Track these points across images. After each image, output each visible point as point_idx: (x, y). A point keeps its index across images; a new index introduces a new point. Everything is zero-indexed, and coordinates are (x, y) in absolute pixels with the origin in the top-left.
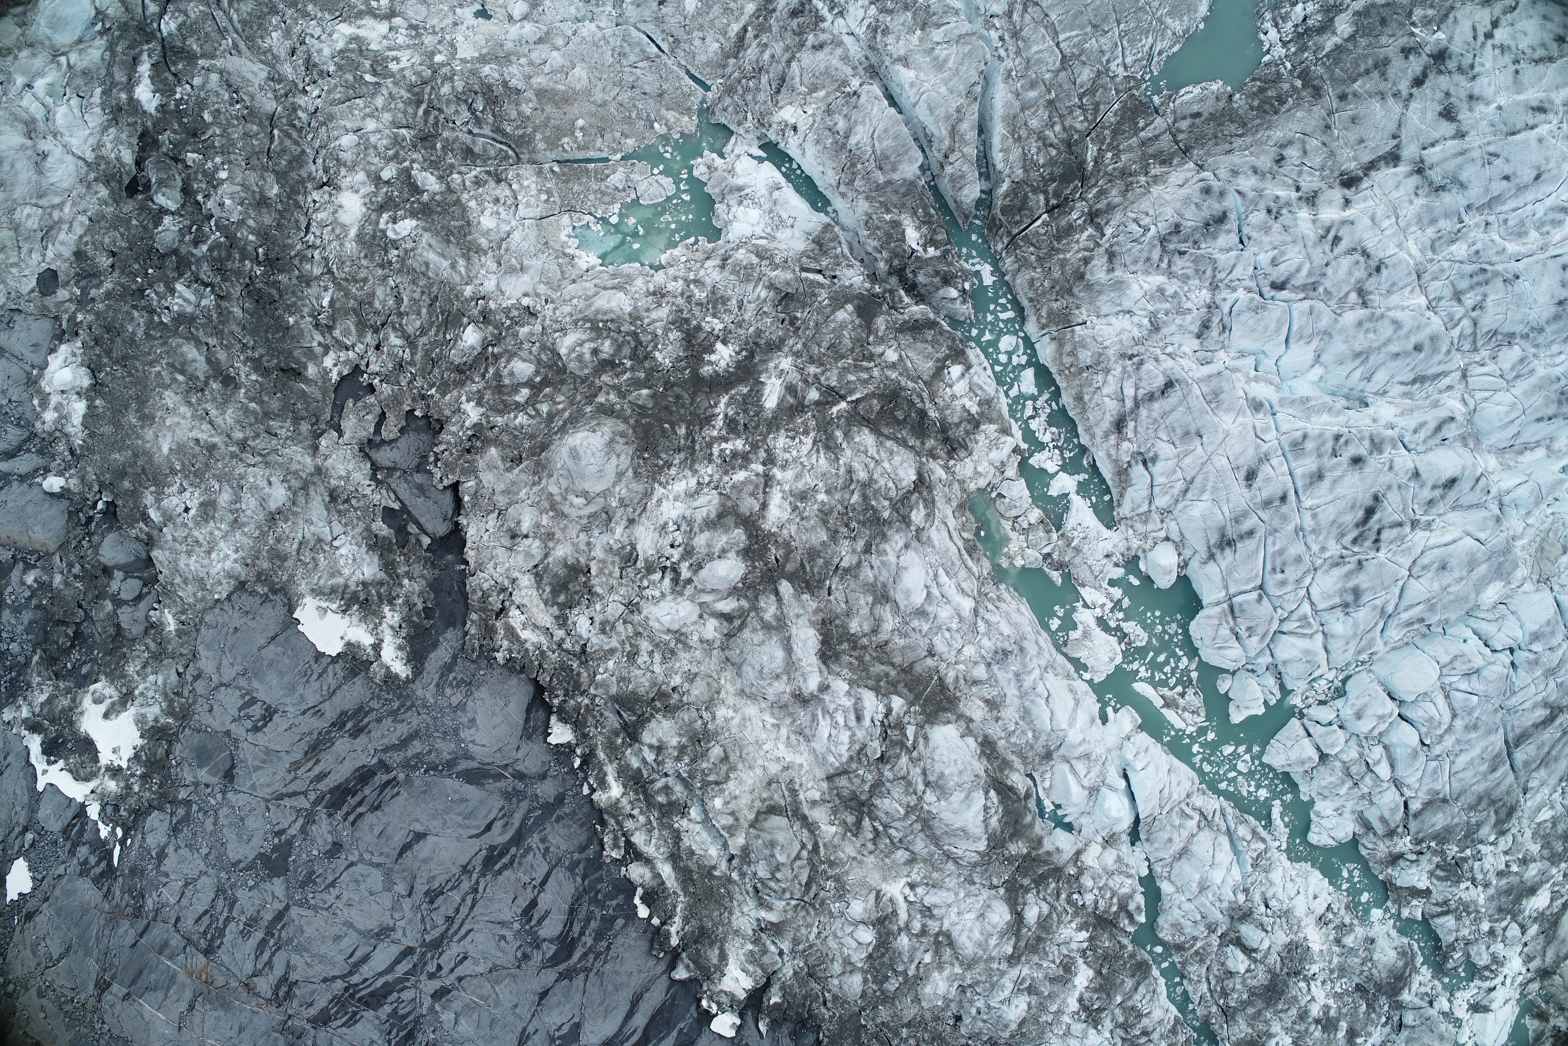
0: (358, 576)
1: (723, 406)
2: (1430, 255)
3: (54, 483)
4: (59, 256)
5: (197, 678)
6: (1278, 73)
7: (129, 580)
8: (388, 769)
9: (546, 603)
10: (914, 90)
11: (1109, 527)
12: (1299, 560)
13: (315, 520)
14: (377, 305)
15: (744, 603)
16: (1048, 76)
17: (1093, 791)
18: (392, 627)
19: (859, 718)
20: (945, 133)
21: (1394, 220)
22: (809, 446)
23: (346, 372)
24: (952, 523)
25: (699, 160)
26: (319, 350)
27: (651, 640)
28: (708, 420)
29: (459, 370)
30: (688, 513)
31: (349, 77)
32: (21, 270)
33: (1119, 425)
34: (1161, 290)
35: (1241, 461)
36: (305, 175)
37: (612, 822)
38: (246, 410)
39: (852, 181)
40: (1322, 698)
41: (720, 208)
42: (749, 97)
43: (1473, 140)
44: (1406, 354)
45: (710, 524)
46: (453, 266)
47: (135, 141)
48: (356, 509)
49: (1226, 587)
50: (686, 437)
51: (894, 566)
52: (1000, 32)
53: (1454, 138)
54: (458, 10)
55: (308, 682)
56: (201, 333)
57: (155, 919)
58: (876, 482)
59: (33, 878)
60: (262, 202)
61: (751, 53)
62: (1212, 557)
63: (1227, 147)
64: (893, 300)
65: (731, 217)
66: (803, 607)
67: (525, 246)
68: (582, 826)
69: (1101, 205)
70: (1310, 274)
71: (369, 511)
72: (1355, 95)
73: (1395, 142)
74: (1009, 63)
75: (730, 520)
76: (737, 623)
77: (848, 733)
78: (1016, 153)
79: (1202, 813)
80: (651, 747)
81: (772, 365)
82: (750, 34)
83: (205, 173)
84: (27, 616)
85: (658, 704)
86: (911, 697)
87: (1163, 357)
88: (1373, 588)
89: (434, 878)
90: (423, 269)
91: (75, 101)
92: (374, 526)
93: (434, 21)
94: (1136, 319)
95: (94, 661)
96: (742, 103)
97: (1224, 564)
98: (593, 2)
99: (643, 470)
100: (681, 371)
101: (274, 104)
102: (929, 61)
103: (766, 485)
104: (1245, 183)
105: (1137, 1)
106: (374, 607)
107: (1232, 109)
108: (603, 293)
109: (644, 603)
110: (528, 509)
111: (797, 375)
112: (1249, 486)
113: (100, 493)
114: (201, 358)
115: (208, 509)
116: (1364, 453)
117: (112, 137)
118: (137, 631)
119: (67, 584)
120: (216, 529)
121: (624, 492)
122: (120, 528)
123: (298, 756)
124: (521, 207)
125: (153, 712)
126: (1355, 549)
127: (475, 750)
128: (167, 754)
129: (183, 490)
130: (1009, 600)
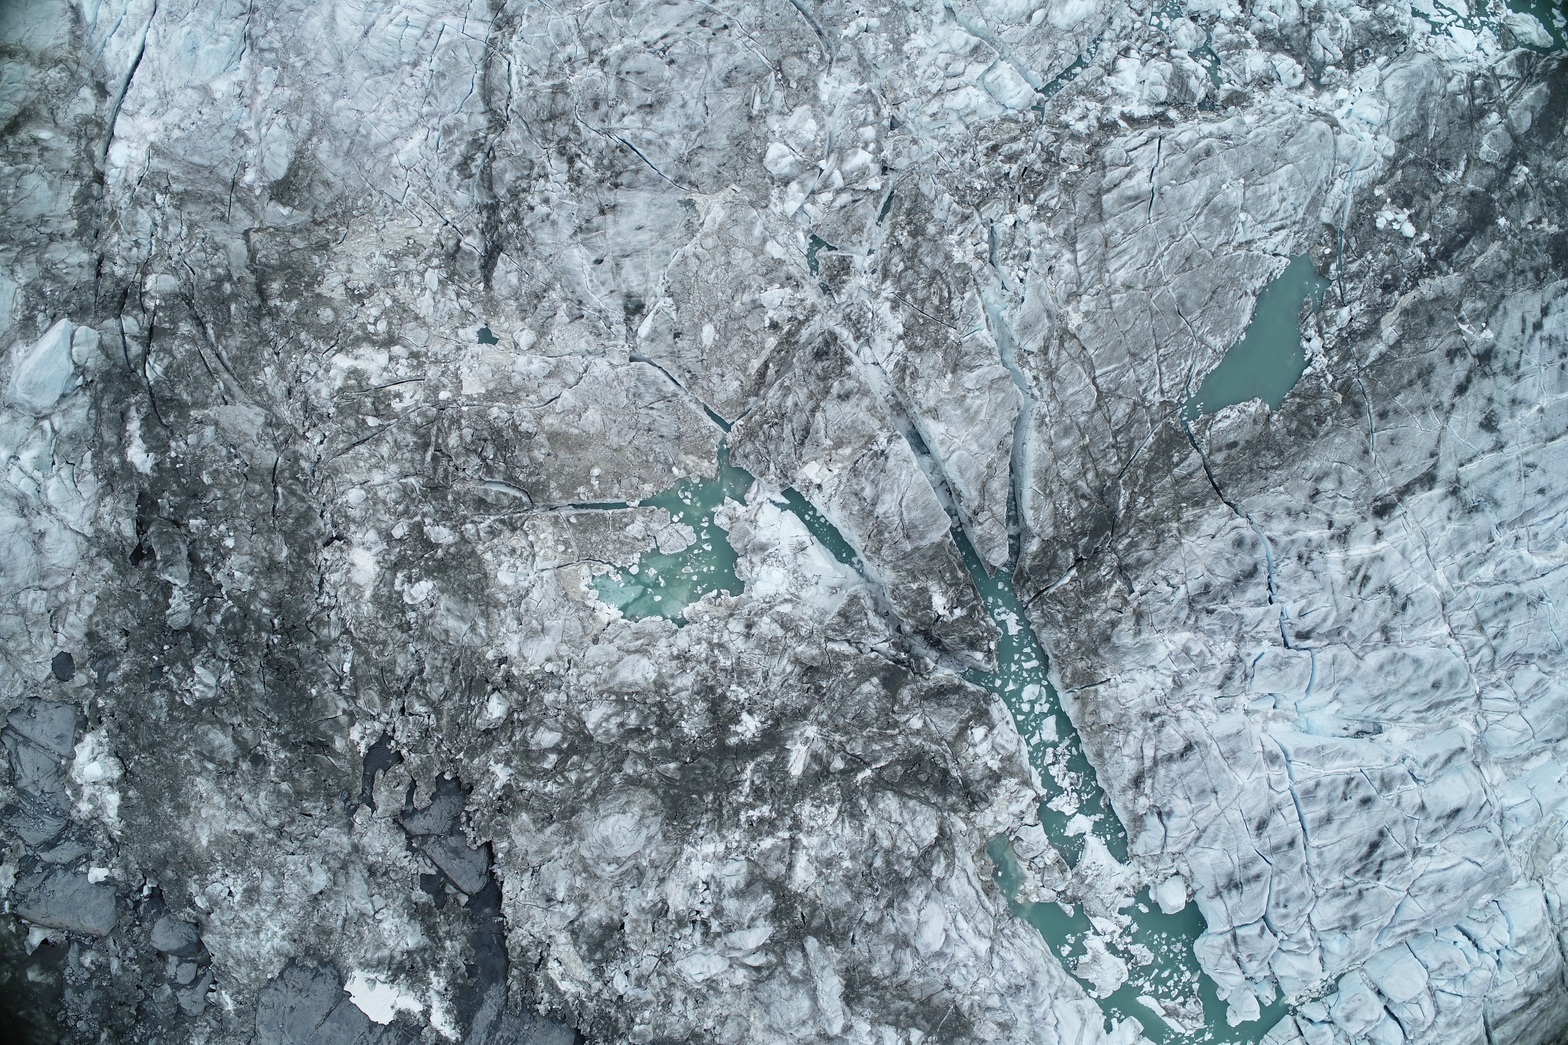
0: (403, 946)
1: (748, 772)
2: (1457, 583)
3: (97, 874)
4: (70, 638)
6: (1319, 387)
7: (184, 965)
9: (583, 959)
10: (944, 449)
11: (1121, 861)
12: (1302, 896)
13: (356, 897)
14: (399, 672)
15: (772, 958)
16: (1082, 419)
18: (438, 993)
20: (974, 493)
21: (1424, 550)
22: (835, 816)
23: (373, 742)
24: (971, 868)
25: (720, 508)
26: (344, 719)
27: (684, 989)
28: (736, 785)
29: (484, 734)
30: (717, 874)
31: (352, 422)
32: (34, 657)
33: (1137, 781)
34: (1186, 650)
35: (1254, 814)
36: (314, 533)
38: (279, 794)
39: (879, 550)
40: (1316, 995)
41: (743, 563)
42: (772, 447)
43: (1512, 451)
44: (1424, 692)
45: (739, 894)
46: (473, 629)
47: (133, 508)
48: (395, 882)
49: (1230, 922)
50: (714, 802)
51: (915, 924)
52: (1035, 373)
53: (1492, 450)
54: (461, 332)
56: (225, 713)
58: (901, 848)
60: (272, 567)
61: (773, 394)
62: (1219, 894)
63: (1262, 483)
64: (920, 667)
65: (754, 574)
66: (828, 958)
67: (545, 604)
69: (1130, 560)
70: (1336, 621)
71: (407, 882)
72: (1396, 412)
73: (1432, 461)
74: (1041, 406)
75: (758, 887)
76: (765, 973)
78: (1047, 510)
81: (797, 733)
82: (770, 373)
83: (211, 541)
84: (89, 997)
86: (928, 1027)
87: (1185, 714)
88: (1370, 914)
90: (443, 637)
91: (65, 472)
92: (413, 897)
93: (436, 347)
94: (1160, 678)
95: (159, 1033)
96: (763, 451)
97: (1230, 904)
98: (604, 336)
99: (672, 835)
100: (708, 741)
101: (275, 455)
102: (958, 412)
103: (792, 847)
104: (1278, 528)
105: (1178, 323)
106: (420, 974)
107: (1269, 434)
108: (627, 658)
109: (676, 955)
110: (562, 873)
111: (822, 744)
112: (1259, 835)
113: (145, 880)
114: (228, 741)
115: (252, 894)
116: (1373, 793)
117: (109, 508)
118: (197, 1010)
119: (125, 969)
120: (262, 911)
121: (655, 854)
122: (168, 912)
124: (538, 559)
126: (1357, 880)
129: (225, 876)
130: (1024, 934)
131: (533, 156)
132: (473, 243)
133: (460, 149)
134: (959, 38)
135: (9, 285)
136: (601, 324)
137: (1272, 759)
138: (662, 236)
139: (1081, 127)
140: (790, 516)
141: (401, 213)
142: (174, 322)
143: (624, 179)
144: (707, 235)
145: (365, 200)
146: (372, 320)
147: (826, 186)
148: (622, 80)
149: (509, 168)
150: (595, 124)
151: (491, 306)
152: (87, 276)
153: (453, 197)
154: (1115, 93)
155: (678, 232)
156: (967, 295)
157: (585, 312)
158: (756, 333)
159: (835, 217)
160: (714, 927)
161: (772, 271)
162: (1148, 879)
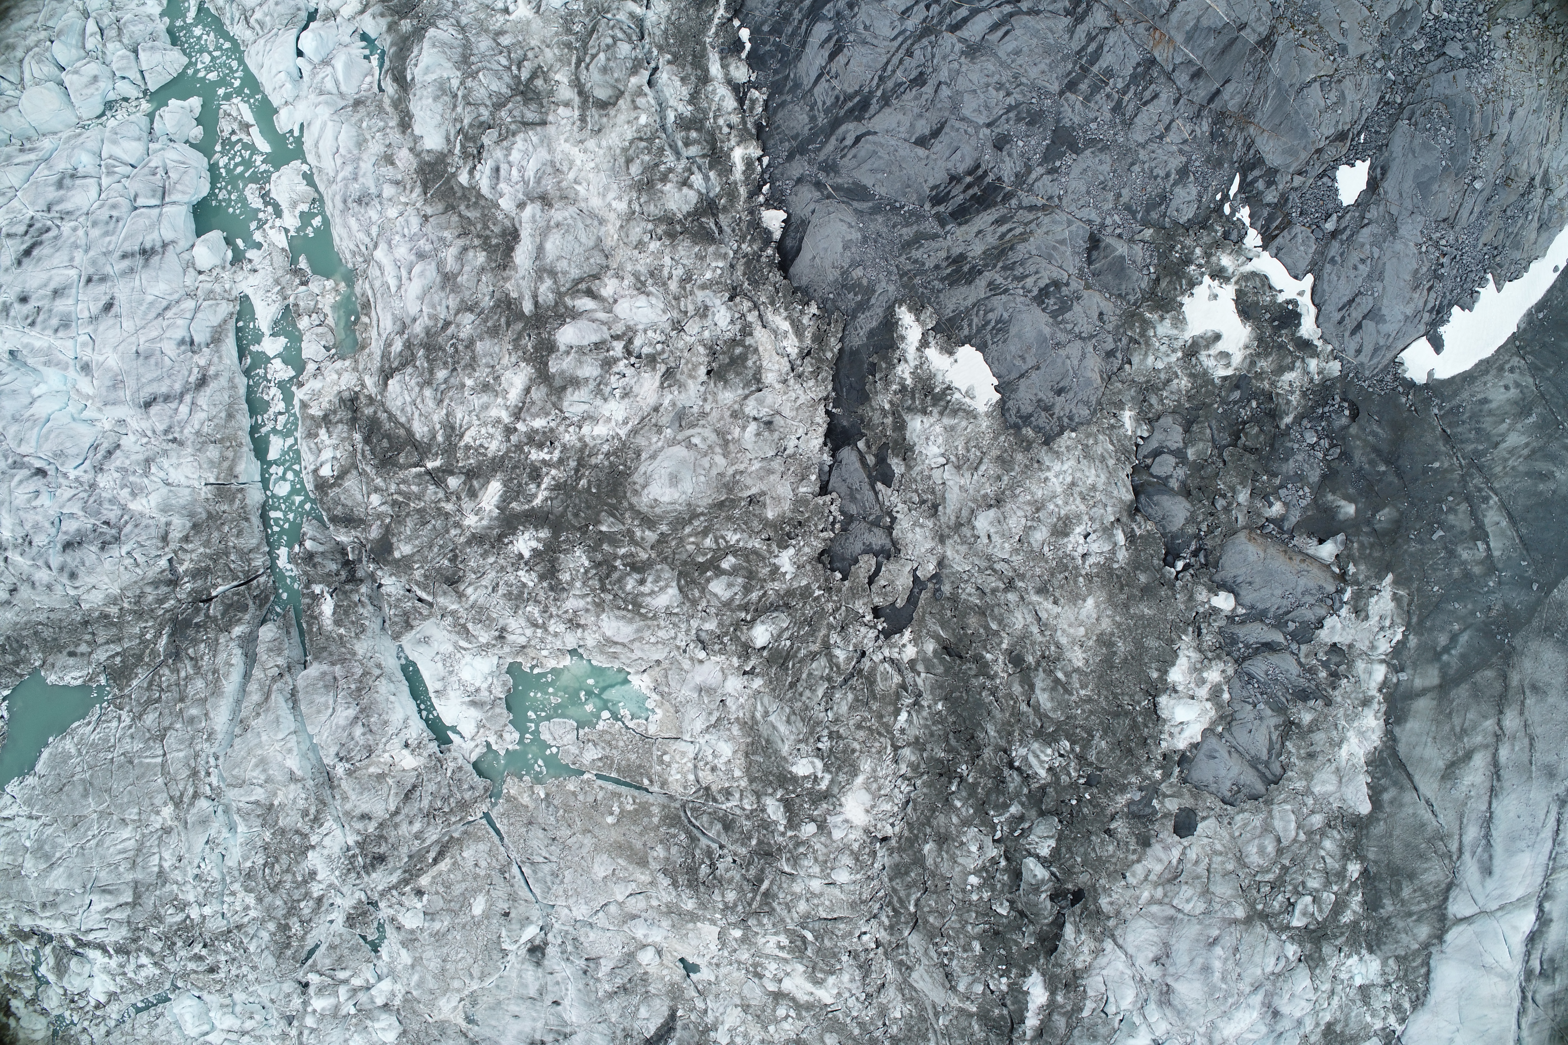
0: (928, 421)
1: (540, 496)
3: (1224, 603)
4: (1167, 848)
5: (1110, 354)
7: (1164, 476)
8: (938, 216)
9: (756, 350)
10: (289, 745)
12: (96, 225)
13: (956, 489)
14: (850, 696)
15: (568, 301)
16: (178, 726)
17: (326, 62)
18: (906, 361)
19: (497, 170)
20: (275, 698)
22: (468, 434)
23: (897, 636)
24: (374, 333)
25: (510, 747)
26: (920, 667)
27: (667, 291)
28: (557, 487)
29: (786, 608)
30: (599, 402)
31: (827, 943)
32: (1211, 845)
33: (202, 382)
34: (134, 494)
35: (111, 321)
36: (895, 855)
37: (749, 125)
38: (1000, 621)
39: (363, 675)
40: (124, 104)
41: (499, 692)
42: (444, 791)
45: (575, 382)
46: (766, 714)
47: (1061, 948)
48: (916, 491)
49: (160, 215)
50: (583, 475)
52: (208, 780)
54: (713, 979)
55: (997, 323)
56: (1032, 718)
57: (1202, 107)
58: (418, 384)
59: (1334, 180)
60: (943, 840)
61: (434, 836)
62: (165, 245)
63: (52, 616)
64: (360, 552)
65: (490, 680)
66: (518, 285)
67: (694, 713)
68: (779, 127)
69: (163, 589)
70: (14, 476)
71: (904, 487)
74: (208, 749)
75: (558, 383)
76: (583, 286)
77: (511, 158)
78: (221, 659)
79: (248, 23)
80: (691, 187)
81: (485, 522)
82: (432, 855)
83: (993, 889)
84: (1289, 468)
85: (678, 228)
86: (453, 182)
87: (149, 433)
88: (47, 185)
89: (916, 98)
90: (793, 718)
91: (1111, 1010)
92: (903, 469)
93: (738, 976)
94: (162, 474)
95: (1224, 402)
96: (455, 789)
97: (155, 235)
98: (570, 937)
99: (631, 455)
100: (568, 540)
101: (910, 941)
102: (271, 771)
103: (521, 409)
104: (43, 576)
105: (92, 776)
106: (919, 386)
107: (43, 653)
108: (626, 641)
109: (667, 327)
110: (749, 445)
111: (464, 506)
112: (112, 298)
113: (1177, 578)
114: (1038, 692)
115: (1062, 529)
116: (17, 306)
117: (1081, 958)
118: (1167, 421)
119: (1233, 490)
120: (1058, 507)
121: (654, 440)
122: (1163, 535)
123: (1020, 247)
124: (692, 756)
125: (1164, 328)
126: (49, 223)
127: (851, 219)
128: (1157, 280)
129: (1084, 556)
130: (347, 252)
136: (570, 948)
137: (86, 368)
138: (499, 1003)
139: (144, 960)
140: (448, 721)
144: (458, 991)
146: (790, 1020)
147: (355, 991)
151: (675, 993)
154: (113, 977)
155: (485, 1001)
156: (249, 864)
157: (582, 963)
158: (437, 893)
159: (352, 964)
160: (618, 347)
161: (410, 940)
162: (226, 275)
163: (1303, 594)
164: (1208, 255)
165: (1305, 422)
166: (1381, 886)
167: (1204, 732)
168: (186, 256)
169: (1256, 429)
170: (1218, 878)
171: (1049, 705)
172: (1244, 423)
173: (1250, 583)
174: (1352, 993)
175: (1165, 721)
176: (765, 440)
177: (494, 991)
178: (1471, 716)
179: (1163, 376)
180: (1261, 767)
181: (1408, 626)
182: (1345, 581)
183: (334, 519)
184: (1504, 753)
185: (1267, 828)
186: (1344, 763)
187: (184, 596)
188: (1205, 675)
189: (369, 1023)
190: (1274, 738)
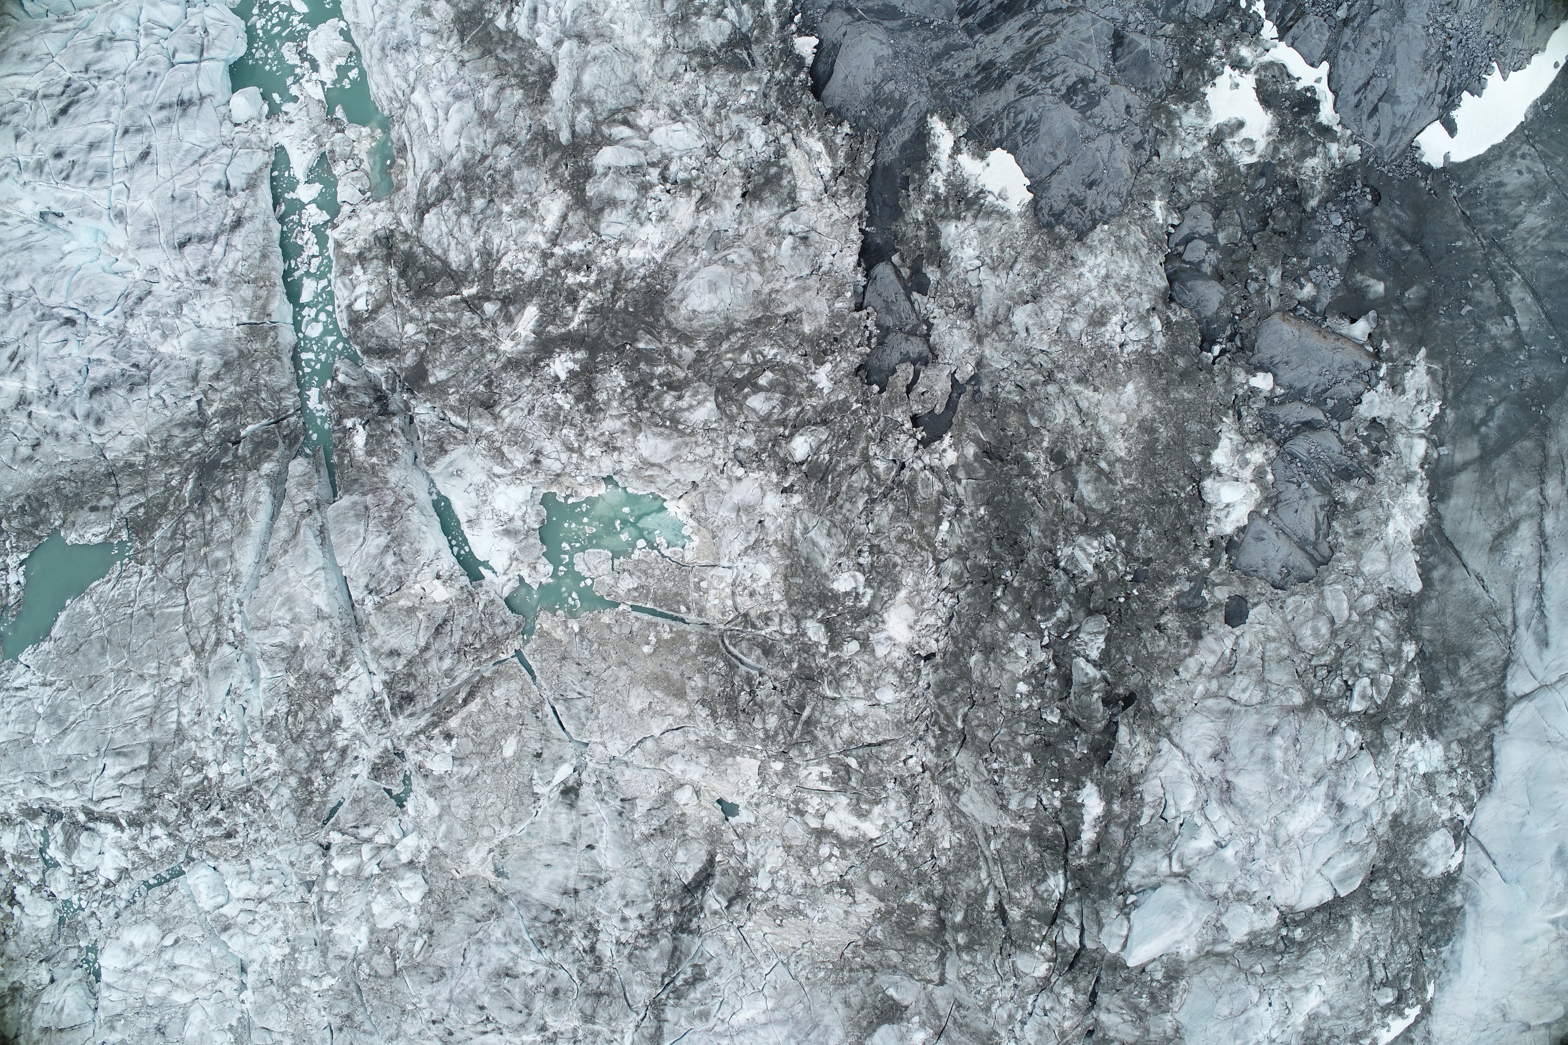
0: (962, 226)
1: (577, 319)
3: (1263, 382)
4: (1219, 639)
5: (1138, 146)
6: (18, 540)
7: (1196, 261)
8: (967, 28)
9: (790, 170)
10: (317, 580)
12: (134, 79)
13: (992, 289)
14: (891, 507)
15: (605, 130)
16: (202, 571)
18: (939, 169)
19: (535, 10)
20: (305, 531)
22: (505, 259)
23: (937, 444)
24: (410, 174)
25: (544, 580)
26: (961, 474)
27: (702, 118)
28: (594, 310)
29: (824, 422)
30: (635, 225)
31: (872, 769)
32: (1264, 632)
33: (238, 224)
34: (164, 336)
35: (147, 169)
36: (941, 671)
38: (1041, 417)
39: (396, 503)
41: (533, 522)
42: (476, 625)
45: (612, 203)
46: (806, 530)
47: (1115, 754)
48: (952, 295)
49: (199, 69)
50: (619, 298)
52: (231, 625)
54: (752, 821)
55: (1027, 123)
56: (1076, 513)
58: (455, 213)
60: (989, 649)
61: (464, 674)
62: (202, 98)
63: (75, 469)
64: (394, 382)
65: (524, 509)
66: (555, 117)
67: (732, 535)
69: (192, 431)
70: (41, 328)
71: (940, 292)
74: (233, 593)
75: (595, 205)
76: (619, 116)
78: (248, 498)
80: (725, 18)
81: (521, 347)
82: (462, 695)
83: (1043, 696)
84: (1317, 250)
85: (712, 60)
86: (490, 28)
87: (182, 276)
88: (85, 48)
90: (833, 530)
91: (1171, 813)
92: (938, 275)
93: (780, 813)
94: (194, 316)
95: (1250, 190)
96: (486, 624)
97: (193, 88)
98: (605, 776)
99: (668, 275)
100: (604, 361)
101: (958, 760)
102: (297, 610)
103: (558, 236)
104: (68, 426)
105: (110, 632)
106: (953, 193)
107: (65, 510)
108: (662, 461)
109: (702, 153)
110: (785, 262)
111: (500, 331)
112: (149, 147)
113: (1214, 363)
114: (1081, 486)
115: (1099, 319)
116: (51, 162)
117: (1137, 761)
118: (1197, 209)
119: (1265, 271)
120: (1096, 299)
121: (691, 260)
122: (1199, 322)
123: (1047, 48)
124: (730, 581)
125: (1189, 118)
126: (86, 83)
127: (882, 36)
128: (1180, 74)
129: (1122, 346)
130: (384, 99)
131: (626, 965)
132: (713, 901)
133: (695, 994)
134: (237, 943)
135: (1182, 1017)
136: (604, 788)
137: (120, 216)
138: (530, 852)
139: (158, 831)
140: (480, 555)
141: (784, 952)
142: (1025, 923)
143: (548, 916)
144: (488, 839)
145: (815, 975)
146: (834, 859)
147: (378, 849)
148: (527, 1007)
149: (651, 963)
150: (562, 976)
151: (713, 836)
152: (1104, 998)
153: (722, 952)
154: (125, 851)
155: (516, 850)
156: (271, 712)
157: (618, 804)
158: (467, 735)
159: (376, 819)
160: (654, 175)
161: (438, 788)
162: (263, 126)
163: (1340, 370)
164: (1227, 47)
165: (1330, 205)
166: (1438, 666)
167: (1250, 515)
168: (223, 110)
169: (1283, 214)
170: (1273, 665)
171: (1093, 496)
172: (1270, 209)
173: (1287, 363)
174: (1417, 781)
175: (1210, 505)
176: (801, 255)
177: (525, 839)
178: (1513, 485)
179: (1190, 166)
180: (1309, 548)
181: (1444, 400)
182: (1379, 359)
183: (367, 352)
184: (1549, 523)
185: (1320, 610)
186: (1391, 541)
187: (212, 438)
188: (1248, 456)
189: (393, 882)
190: (1320, 518)
